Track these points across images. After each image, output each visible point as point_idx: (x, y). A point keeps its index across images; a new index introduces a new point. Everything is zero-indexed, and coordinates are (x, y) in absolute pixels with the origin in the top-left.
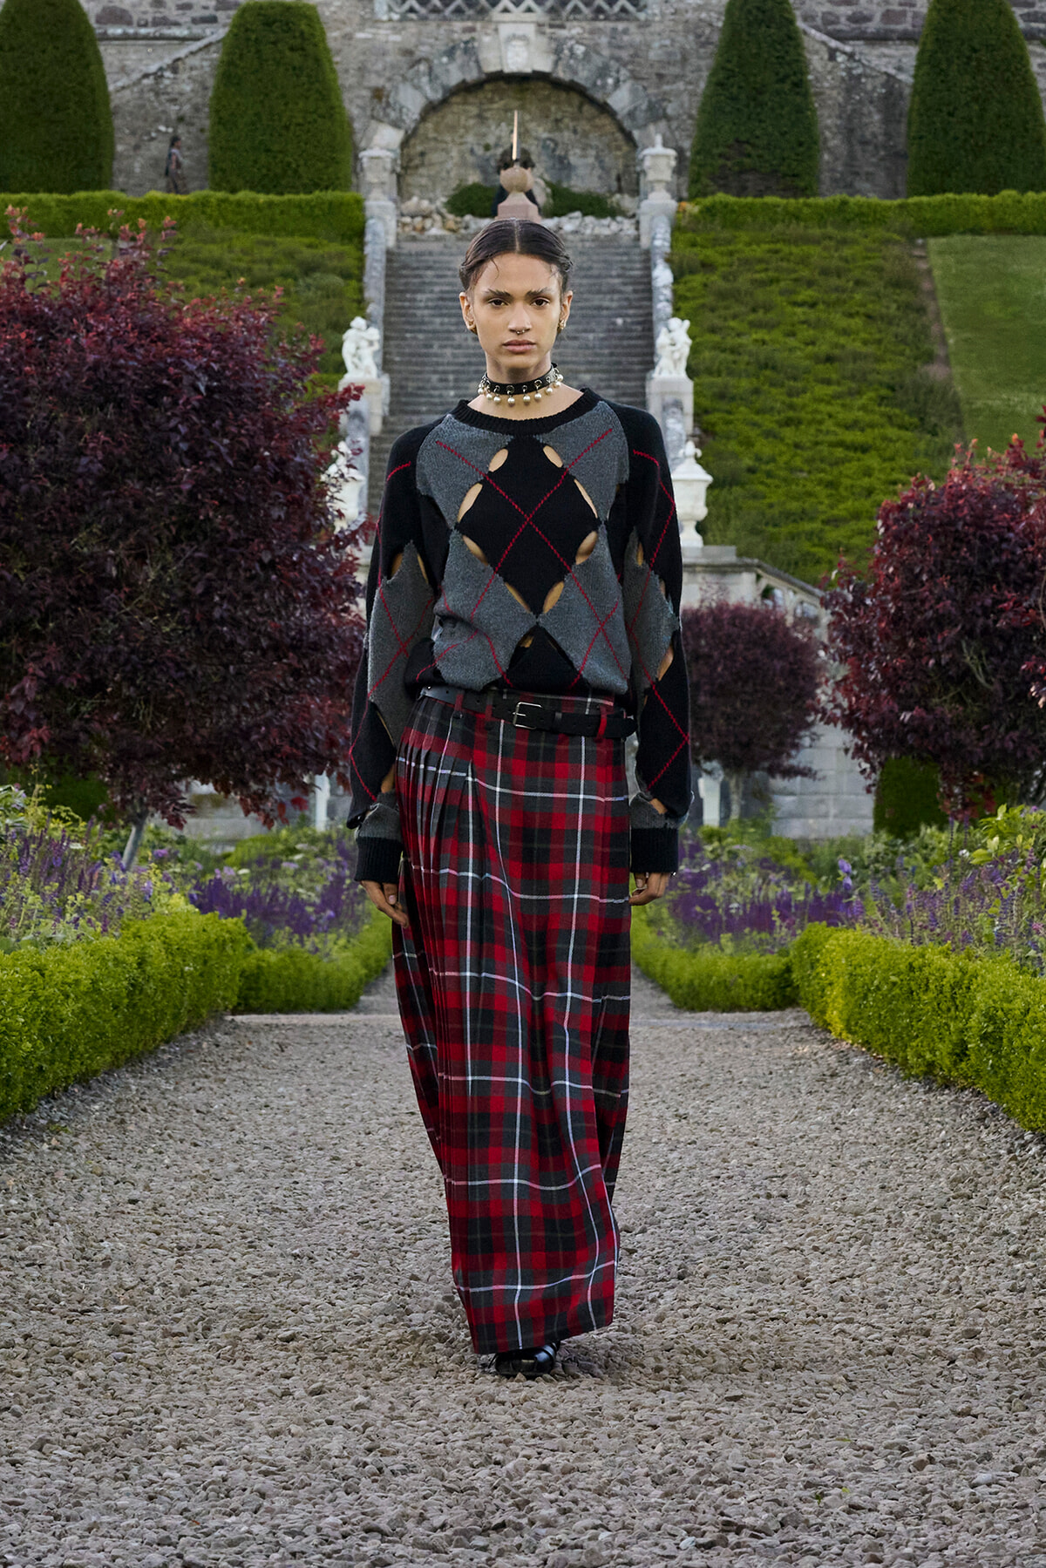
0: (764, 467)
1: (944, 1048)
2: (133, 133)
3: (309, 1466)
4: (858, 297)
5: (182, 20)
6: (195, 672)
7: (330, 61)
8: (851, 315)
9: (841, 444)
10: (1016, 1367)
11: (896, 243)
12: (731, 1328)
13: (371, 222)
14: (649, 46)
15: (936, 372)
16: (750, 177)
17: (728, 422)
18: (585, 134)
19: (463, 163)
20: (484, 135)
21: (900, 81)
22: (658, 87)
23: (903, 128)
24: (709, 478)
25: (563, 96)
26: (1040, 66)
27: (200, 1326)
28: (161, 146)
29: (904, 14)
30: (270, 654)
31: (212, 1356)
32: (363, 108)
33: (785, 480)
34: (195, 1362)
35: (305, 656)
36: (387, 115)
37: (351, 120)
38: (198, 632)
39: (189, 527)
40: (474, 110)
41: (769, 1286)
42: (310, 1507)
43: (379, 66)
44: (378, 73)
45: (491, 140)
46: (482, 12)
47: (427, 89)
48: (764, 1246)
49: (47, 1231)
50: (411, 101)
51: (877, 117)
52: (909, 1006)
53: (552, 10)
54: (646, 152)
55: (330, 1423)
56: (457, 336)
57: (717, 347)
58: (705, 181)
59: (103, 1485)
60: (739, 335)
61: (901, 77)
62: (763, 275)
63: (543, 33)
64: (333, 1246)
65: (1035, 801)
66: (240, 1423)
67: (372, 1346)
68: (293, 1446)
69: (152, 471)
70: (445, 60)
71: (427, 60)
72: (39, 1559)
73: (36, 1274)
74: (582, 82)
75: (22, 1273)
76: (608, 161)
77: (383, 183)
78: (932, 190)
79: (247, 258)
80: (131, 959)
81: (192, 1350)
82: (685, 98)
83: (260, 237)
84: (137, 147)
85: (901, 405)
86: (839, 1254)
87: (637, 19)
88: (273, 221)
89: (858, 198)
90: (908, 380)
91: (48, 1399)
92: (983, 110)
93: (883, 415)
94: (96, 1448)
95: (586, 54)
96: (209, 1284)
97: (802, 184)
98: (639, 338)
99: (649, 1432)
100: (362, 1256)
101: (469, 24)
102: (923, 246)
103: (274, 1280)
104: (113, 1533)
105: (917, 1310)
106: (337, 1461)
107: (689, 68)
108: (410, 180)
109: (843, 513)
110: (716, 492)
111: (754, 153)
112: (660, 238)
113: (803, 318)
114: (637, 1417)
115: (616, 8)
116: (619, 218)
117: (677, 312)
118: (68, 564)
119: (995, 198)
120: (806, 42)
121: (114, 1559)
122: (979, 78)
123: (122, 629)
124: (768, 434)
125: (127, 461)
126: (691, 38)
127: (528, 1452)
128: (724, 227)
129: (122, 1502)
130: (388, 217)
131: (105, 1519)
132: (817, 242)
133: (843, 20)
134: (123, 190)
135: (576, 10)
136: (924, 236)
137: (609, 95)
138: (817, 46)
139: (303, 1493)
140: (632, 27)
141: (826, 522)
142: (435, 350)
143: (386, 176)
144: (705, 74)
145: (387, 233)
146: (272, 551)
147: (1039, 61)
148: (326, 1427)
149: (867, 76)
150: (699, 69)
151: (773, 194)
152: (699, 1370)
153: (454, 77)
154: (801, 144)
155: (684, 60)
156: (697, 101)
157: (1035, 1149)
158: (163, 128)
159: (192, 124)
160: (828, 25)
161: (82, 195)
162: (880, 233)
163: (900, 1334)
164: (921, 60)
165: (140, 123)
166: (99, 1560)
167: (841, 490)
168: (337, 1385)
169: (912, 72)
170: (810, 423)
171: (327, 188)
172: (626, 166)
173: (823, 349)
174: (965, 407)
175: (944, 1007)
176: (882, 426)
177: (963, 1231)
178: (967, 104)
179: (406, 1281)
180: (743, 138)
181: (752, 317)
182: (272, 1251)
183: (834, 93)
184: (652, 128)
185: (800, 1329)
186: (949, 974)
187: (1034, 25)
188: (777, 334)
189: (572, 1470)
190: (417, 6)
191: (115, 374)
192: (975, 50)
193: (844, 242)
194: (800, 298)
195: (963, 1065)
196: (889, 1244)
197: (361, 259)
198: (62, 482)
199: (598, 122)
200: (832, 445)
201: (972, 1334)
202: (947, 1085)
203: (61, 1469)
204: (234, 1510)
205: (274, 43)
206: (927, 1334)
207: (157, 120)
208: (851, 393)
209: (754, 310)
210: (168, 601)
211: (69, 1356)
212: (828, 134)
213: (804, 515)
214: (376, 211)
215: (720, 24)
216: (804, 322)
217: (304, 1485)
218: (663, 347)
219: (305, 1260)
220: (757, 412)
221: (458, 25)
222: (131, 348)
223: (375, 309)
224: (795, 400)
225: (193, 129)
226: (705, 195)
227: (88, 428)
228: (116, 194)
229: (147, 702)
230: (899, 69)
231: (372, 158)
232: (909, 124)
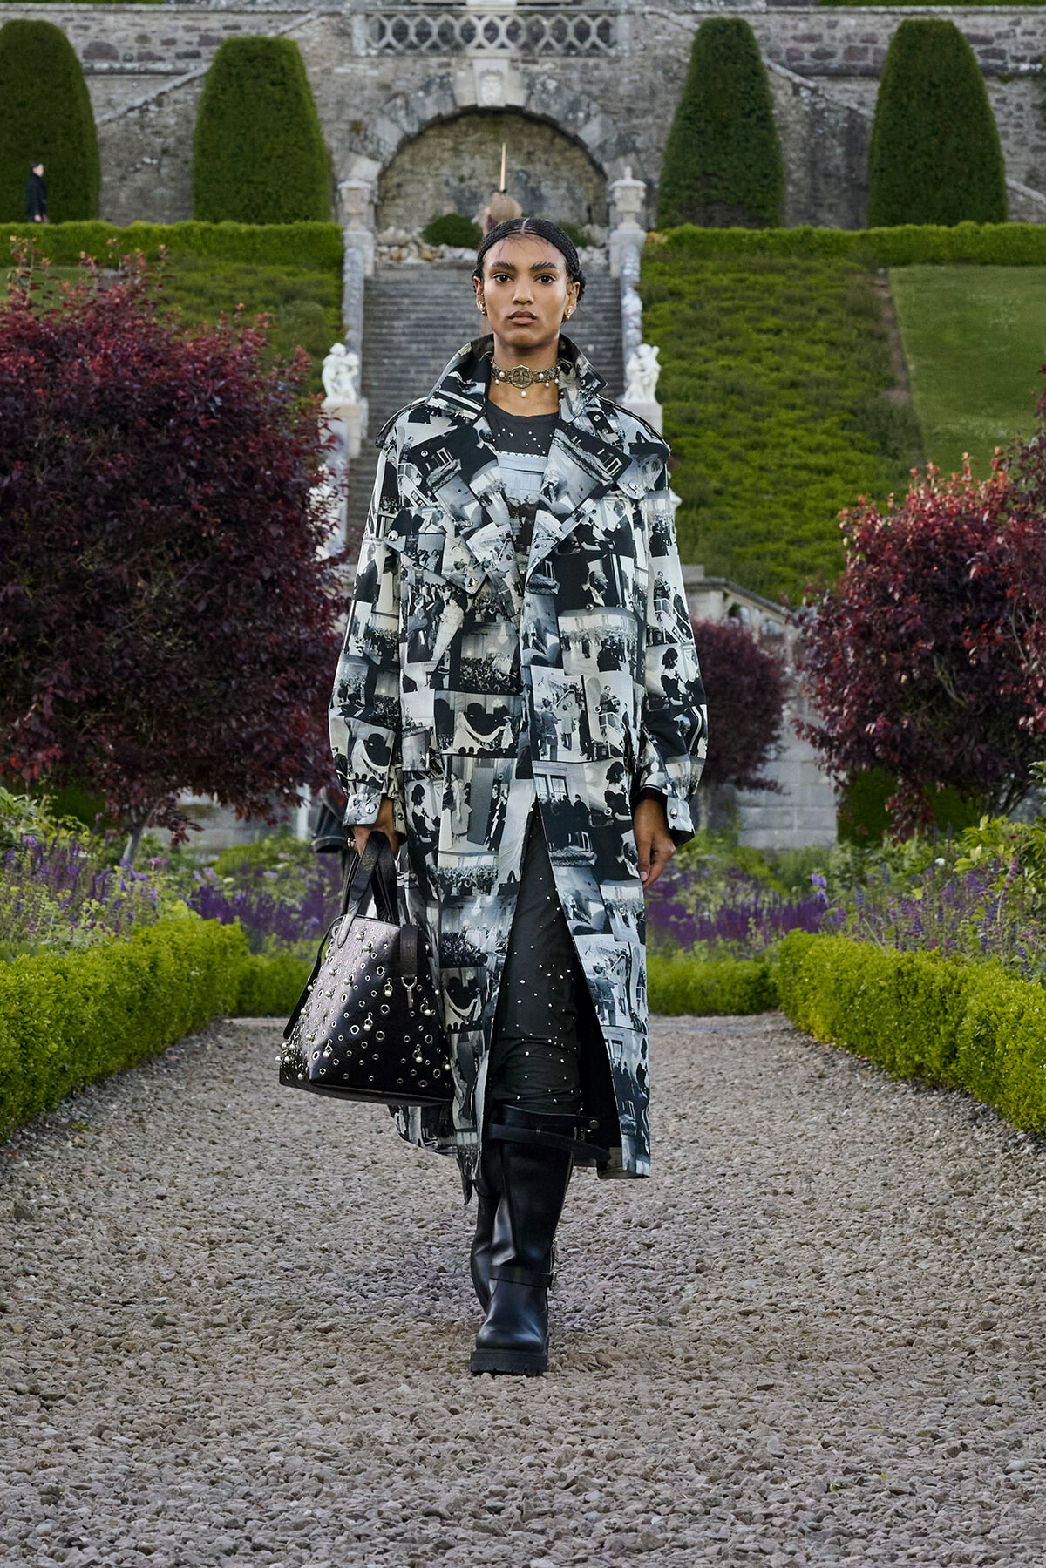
0: (732, 489)
1: (934, 1051)
2: (119, 165)
3: (362, 1452)
4: (821, 324)
5: (165, 55)
6: (197, 686)
7: (310, 95)
8: (814, 342)
9: (805, 467)
10: (1034, 1357)
11: (861, 272)
12: (754, 1320)
13: (349, 251)
14: (618, 81)
15: (897, 397)
16: (717, 208)
17: (696, 446)
18: (557, 167)
19: (438, 194)
20: (459, 167)
21: (861, 116)
22: (627, 121)
23: (865, 161)
24: (678, 500)
25: (535, 129)
26: (998, 101)
27: (240, 1317)
28: (145, 177)
29: (865, 50)
30: (270, 669)
31: (255, 1346)
32: (342, 141)
33: (751, 502)
34: (238, 1352)
35: (303, 669)
36: (364, 147)
37: (331, 153)
38: (200, 647)
39: (194, 544)
40: (449, 143)
41: (785, 1280)
42: (368, 1492)
43: (357, 101)
44: (355, 107)
45: (466, 172)
46: (457, 48)
47: (404, 122)
48: (777, 1240)
49: (81, 1226)
50: (388, 134)
51: (839, 151)
52: (896, 1010)
53: (525, 47)
54: (617, 183)
55: (377, 1410)
56: (432, 362)
57: (685, 373)
58: (674, 212)
59: (166, 1470)
60: (706, 361)
61: (863, 111)
62: (728, 304)
63: (516, 69)
64: (360, 1240)
65: (1005, 810)
66: (289, 1411)
67: (409, 1336)
68: (344, 1433)
69: (155, 490)
70: (421, 94)
71: (403, 94)
72: (112, 1541)
73: (75, 1267)
74: (554, 116)
75: (62, 1266)
76: (579, 192)
77: (361, 214)
78: (893, 222)
79: (229, 286)
80: (144, 964)
81: (235, 1340)
82: (654, 132)
83: (243, 265)
84: (123, 178)
85: (864, 430)
86: (850, 1249)
87: (607, 55)
88: (254, 250)
89: (822, 229)
90: (869, 406)
91: (101, 1388)
92: (942, 143)
93: (845, 438)
94: (153, 1434)
95: (558, 89)
96: (243, 1277)
97: (767, 215)
98: (608, 364)
99: (686, 1420)
100: (389, 1250)
101: (445, 59)
102: (885, 275)
103: (306, 1273)
104: (181, 1516)
105: (932, 1303)
106: (389, 1447)
107: (658, 102)
108: (386, 210)
109: (808, 534)
110: (684, 513)
111: (720, 185)
112: (630, 268)
113: (768, 345)
114: (673, 1405)
115: (587, 45)
116: (589, 248)
117: (646, 339)
118: (74, 580)
119: (954, 229)
120: (771, 78)
121: (185, 1541)
122: (938, 113)
123: (127, 643)
124: (736, 457)
125: (132, 481)
126: (660, 73)
127: (571, 1439)
128: (692, 257)
129: (186, 1487)
130: (366, 247)
131: (171, 1503)
132: (781, 271)
133: (807, 56)
134: (109, 220)
135: (548, 46)
136: (886, 264)
137: (579, 128)
138: (782, 81)
139: (359, 1478)
140: (603, 63)
141: (791, 543)
142: (412, 375)
143: (364, 207)
144: (673, 109)
145: (365, 262)
146: (273, 567)
147: (997, 96)
148: (373, 1415)
149: (829, 110)
150: (667, 104)
151: (739, 224)
152: (726, 1360)
153: (430, 111)
154: (766, 176)
155: (653, 93)
156: (665, 135)
157: (1029, 1148)
158: (148, 160)
159: (176, 156)
160: (792, 60)
161: (67, 225)
162: (842, 262)
163: (918, 1326)
164: (883, 94)
165: (126, 155)
166: (171, 1543)
167: (806, 511)
168: (380, 1374)
169: (874, 106)
170: (774, 447)
171: (306, 218)
172: (597, 198)
173: (787, 374)
174: (925, 432)
175: (933, 1011)
176: (845, 449)
177: (968, 1226)
178: (927, 138)
179: (433, 1274)
180: (710, 170)
181: (720, 343)
182: (301, 1245)
183: (798, 127)
184: (621, 160)
185: (821, 1321)
186: (938, 978)
187: (991, 61)
188: (743, 361)
189: (617, 1456)
190: (394, 42)
191: (120, 396)
192: (933, 86)
193: (808, 271)
194: (765, 325)
195: (953, 1067)
196: (897, 1239)
197: (341, 287)
198: (68, 501)
199: (568, 154)
200: (796, 467)
201: (988, 1326)
202: (935, 1086)
203: (122, 1455)
204: (295, 1495)
205: (256, 78)
206: (944, 1326)
207: (143, 152)
208: (815, 418)
209: (720, 337)
210: (171, 618)
211: (116, 1346)
212: (792, 167)
213: (769, 536)
214: (355, 241)
215: (687, 60)
216: (768, 349)
217: (360, 1471)
218: (633, 372)
219: (334, 1254)
220: (724, 437)
221: (434, 61)
222: (134, 371)
223: (354, 335)
224: (760, 424)
225: (178, 161)
226: (673, 225)
227: (93, 447)
228: (102, 223)
229: (150, 715)
230: (861, 104)
231: (350, 189)
232: (871, 157)
